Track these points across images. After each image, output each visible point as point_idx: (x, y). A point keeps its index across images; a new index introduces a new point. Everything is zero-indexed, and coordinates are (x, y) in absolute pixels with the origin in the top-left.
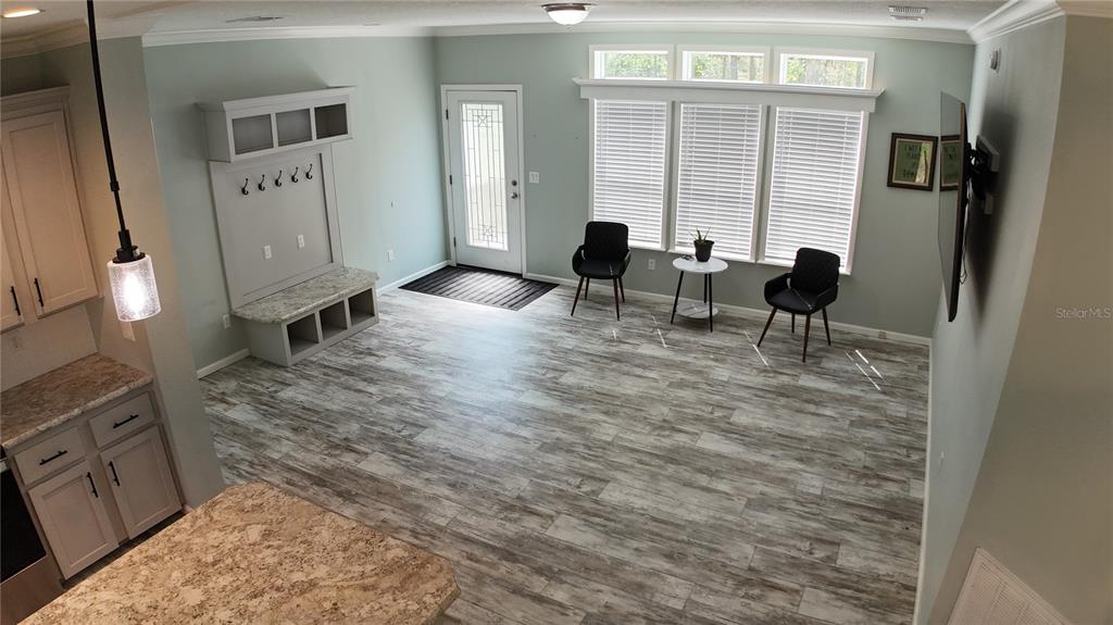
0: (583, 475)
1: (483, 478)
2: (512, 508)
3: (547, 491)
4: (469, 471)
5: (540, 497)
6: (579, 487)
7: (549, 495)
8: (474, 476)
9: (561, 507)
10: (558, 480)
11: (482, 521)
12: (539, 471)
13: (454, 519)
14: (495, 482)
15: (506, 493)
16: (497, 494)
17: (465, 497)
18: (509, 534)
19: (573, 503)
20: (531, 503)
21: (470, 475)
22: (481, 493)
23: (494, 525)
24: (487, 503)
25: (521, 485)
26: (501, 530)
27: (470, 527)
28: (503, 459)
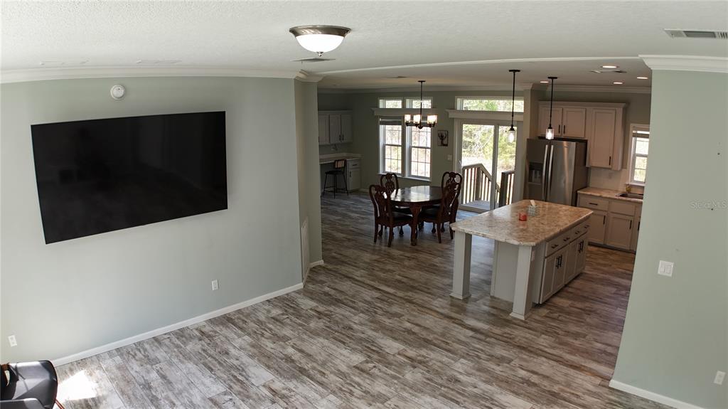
0: (368, 374)
1: (436, 383)
2: (420, 362)
3: (396, 368)
4: (446, 390)
5: (401, 365)
6: (375, 367)
7: (395, 366)
8: (441, 385)
9: (391, 358)
10: (386, 374)
11: (439, 358)
12: (396, 381)
13: (456, 361)
14: (428, 379)
15: (422, 371)
16: (428, 372)
17: (450, 373)
18: (425, 350)
19: (383, 359)
20: (408, 363)
21: (445, 387)
22: (438, 374)
23: (432, 355)
24: (436, 367)
25: (410, 375)
26: (429, 352)
27: (447, 356)
28: (419, 395)
